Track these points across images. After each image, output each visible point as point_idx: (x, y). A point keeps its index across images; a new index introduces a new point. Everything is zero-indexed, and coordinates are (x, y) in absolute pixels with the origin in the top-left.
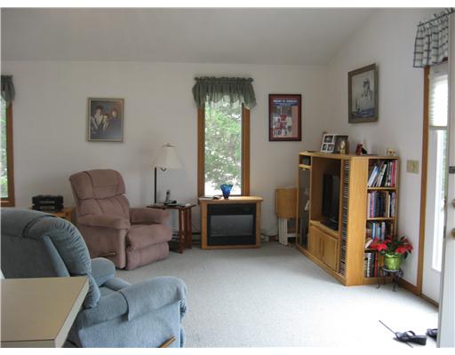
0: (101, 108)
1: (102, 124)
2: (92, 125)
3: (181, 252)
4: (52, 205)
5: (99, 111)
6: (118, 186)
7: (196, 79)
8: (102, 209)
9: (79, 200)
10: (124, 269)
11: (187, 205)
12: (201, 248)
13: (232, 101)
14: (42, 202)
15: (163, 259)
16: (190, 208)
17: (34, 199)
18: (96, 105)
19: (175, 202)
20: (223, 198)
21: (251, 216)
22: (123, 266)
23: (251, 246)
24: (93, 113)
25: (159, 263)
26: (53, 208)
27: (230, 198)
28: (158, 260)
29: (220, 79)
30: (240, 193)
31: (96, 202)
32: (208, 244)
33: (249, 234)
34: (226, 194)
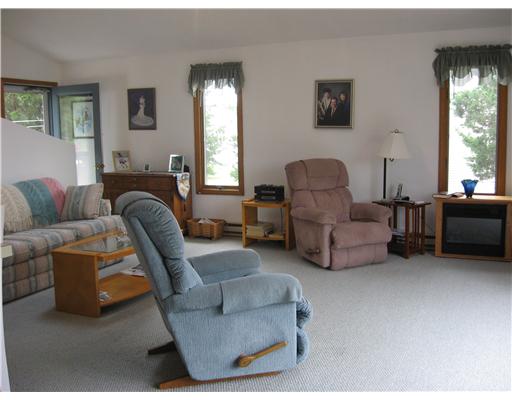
0: (329, 91)
1: (330, 108)
2: (319, 109)
3: (407, 258)
4: (274, 195)
5: (326, 95)
6: (339, 177)
7: (437, 51)
8: (316, 201)
9: (293, 191)
10: (329, 268)
11: (419, 203)
12: (434, 255)
13: (482, 76)
14: (263, 192)
15: (380, 263)
16: (423, 206)
17: (256, 188)
18: (323, 88)
19: (408, 198)
20: (465, 197)
21: (500, 221)
22: (326, 264)
23: (497, 258)
24: (320, 97)
25: (374, 267)
26: (274, 198)
27: (474, 197)
28: (372, 264)
29: (466, 49)
30: (493, 192)
31: (310, 194)
32: (443, 252)
33: (498, 243)
34: (469, 192)
